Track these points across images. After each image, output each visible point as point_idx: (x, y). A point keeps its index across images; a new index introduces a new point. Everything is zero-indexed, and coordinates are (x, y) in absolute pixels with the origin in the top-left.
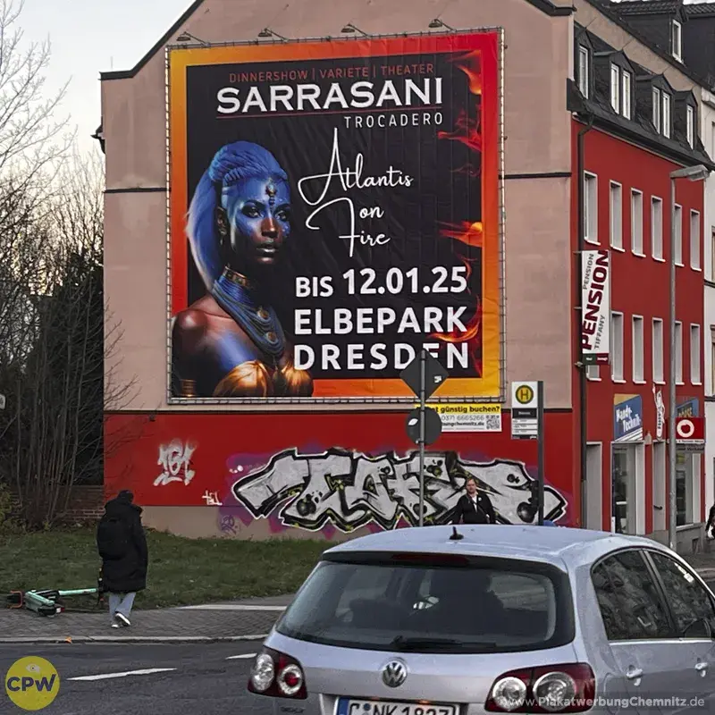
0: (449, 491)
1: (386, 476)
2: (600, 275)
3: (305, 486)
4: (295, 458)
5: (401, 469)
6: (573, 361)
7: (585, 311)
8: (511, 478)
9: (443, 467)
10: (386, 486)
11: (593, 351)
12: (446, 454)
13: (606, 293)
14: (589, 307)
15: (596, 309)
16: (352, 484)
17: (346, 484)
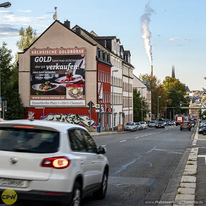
0: (77, 120)
1: (66, 118)
2: (101, 86)
3: (53, 119)
4: (51, 115)
5: (69, 117)
6: (97, 100)
7: (99, 92)
8: (87, 118)
9: (76, 116)
10: (66, 119)
11: (100, 98)
12: (76, 114)
13: (102, 89)
14: (99, 91)
15: (100, 92)
16: (61, 119)
17: (60, 119)
